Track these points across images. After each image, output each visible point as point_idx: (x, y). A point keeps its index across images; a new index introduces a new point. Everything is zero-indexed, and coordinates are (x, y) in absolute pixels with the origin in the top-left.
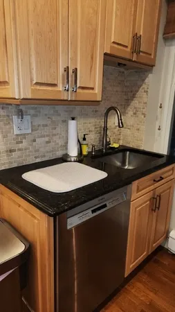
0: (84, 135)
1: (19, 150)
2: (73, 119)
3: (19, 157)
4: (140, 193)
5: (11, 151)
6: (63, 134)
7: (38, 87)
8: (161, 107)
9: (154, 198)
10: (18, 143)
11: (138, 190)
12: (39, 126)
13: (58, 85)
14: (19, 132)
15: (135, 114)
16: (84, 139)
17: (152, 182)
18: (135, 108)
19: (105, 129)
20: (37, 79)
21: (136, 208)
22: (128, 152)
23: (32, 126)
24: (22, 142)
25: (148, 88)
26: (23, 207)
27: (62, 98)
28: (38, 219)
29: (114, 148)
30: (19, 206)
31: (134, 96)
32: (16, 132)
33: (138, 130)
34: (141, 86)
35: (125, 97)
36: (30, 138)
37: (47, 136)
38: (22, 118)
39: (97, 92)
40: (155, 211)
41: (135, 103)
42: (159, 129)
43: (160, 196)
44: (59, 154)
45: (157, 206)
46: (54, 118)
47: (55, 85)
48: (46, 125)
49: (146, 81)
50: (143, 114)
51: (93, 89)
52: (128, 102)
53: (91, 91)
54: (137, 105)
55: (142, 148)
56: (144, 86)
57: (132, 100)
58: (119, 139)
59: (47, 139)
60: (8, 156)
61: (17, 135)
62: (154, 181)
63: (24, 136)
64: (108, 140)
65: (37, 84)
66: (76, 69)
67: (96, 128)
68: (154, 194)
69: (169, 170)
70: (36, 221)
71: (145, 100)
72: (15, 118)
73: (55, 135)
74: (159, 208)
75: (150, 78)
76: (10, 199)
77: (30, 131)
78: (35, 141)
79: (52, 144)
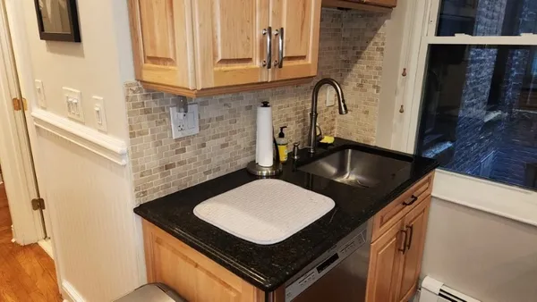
0: (282, 129)
1: (181, 163)
2: (265, 105)
3: (180, 175)
4: (385, 226)
5: (167, 167)
6: (248, 130)
7: (224, 67)
8: (404, 75)
9: (402, 231)
10: (177, 152)
11: (382, 224)
12: (210, 120)
13: (254, 59)
14: (180, 135)
15: (360, 85)
16: (282, 135)
17: (401, 206)
18: (361, 76)
19: (314, 114)
20: (223, 54)
21: (378, 252)
22: (350, 150)
23: (201, 121)
24: (183, 150)
25: (383, 44)
26: (203, 269)
27: (259, 81)
28: (236, 291)
29: (326, 145)
30: (197, 266)
31: (358, 56)
32: (176, 134)
33: (367, 112)
34: (371, 39)
35: (343, 57)
36: (197, 141)
37: (223, 135)
38: (186, 112)
39: (310, 62)
40: (404, 251)
41: (360, 67)
42: (401, 111)
43: (411, 228)
44: (242, 162)
45: (408, 243)
46: (233, 105)
47: (249, 60)
48: (221, 118)
49: (380, 31)
50: (374, 87)
51: (303, 57)
52: (347, 65)
53: (301, 62)
54: (364, 72)
55: (373, 144)
56: (377, 39)
57: (356, 62)
58: (333, 128)
59: (222, 140)
60: (163, 175)
61: (176, 140)
62: (404, 204)
63: (187, 139)
64: (318, 133)
65: (223, 61)
66: (282, 29)
67: (298, 113)
68: (402, 224)
69: (424, 183)
70: (233, 294)
71: (378, 63)
72: (173, 111)
73: (235, 132)
74: (409, 247)
75: (387, 28)
76: (174, 251)
77: (196, 131)
78: (204, 145)
79: (231, 148)
